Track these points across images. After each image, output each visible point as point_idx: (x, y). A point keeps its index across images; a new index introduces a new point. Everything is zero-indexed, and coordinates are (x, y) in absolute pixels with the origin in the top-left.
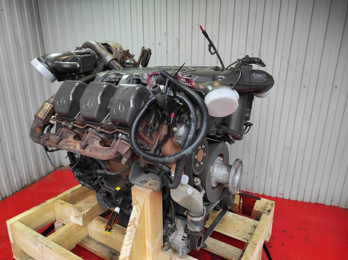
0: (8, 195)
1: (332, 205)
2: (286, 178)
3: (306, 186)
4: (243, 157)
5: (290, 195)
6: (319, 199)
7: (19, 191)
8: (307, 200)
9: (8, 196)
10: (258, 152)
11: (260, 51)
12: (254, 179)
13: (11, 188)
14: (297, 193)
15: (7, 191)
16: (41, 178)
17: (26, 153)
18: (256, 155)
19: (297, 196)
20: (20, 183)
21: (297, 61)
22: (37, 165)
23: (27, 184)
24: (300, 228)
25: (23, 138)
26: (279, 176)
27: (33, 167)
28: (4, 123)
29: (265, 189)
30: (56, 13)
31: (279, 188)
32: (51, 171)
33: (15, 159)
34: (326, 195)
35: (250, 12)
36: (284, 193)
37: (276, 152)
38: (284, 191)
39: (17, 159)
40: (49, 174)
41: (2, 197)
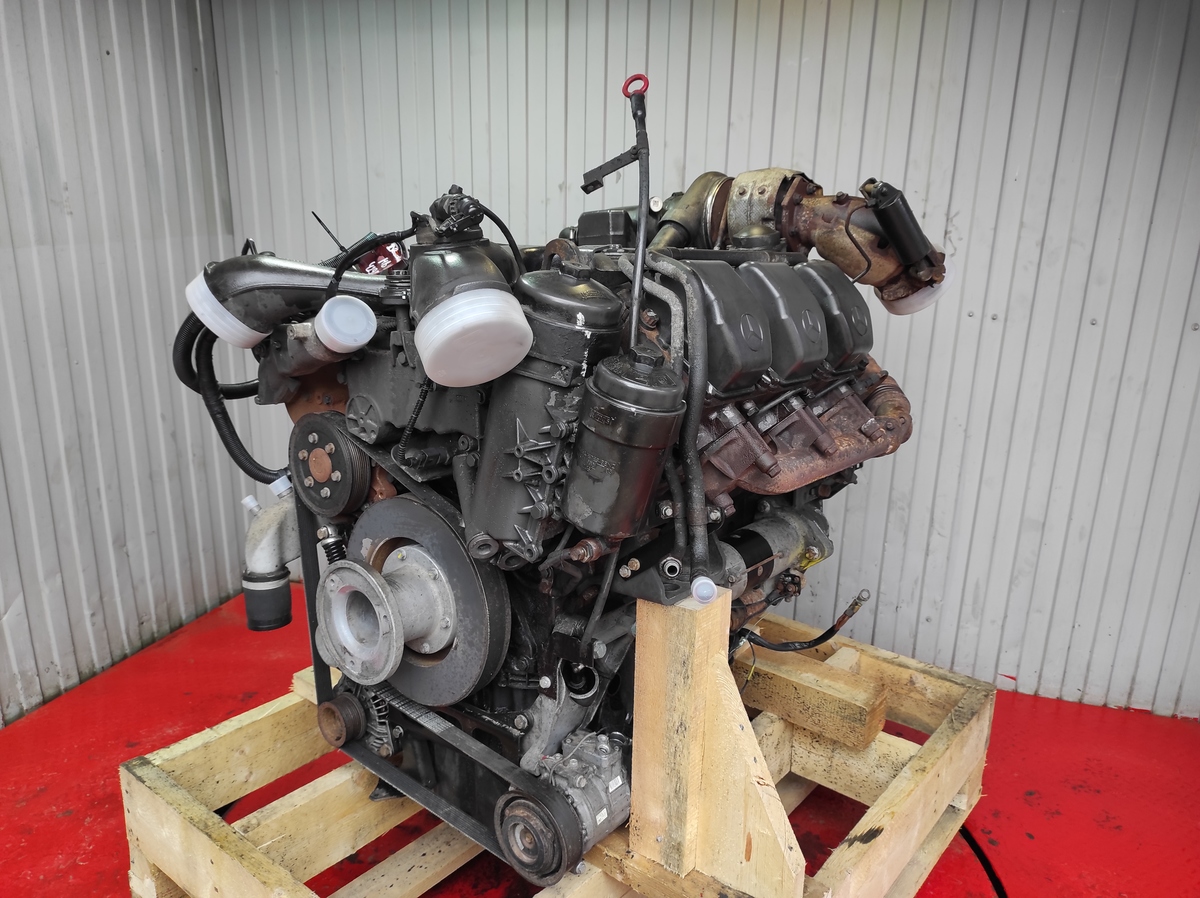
0: (98, 666)
1: (1179, 716)
2: (1026, 623)
3: (1091, 652)
4: (884, 550)
5: (1039, 681)
6: (1135, 693)
7: (133, 654)
8: (1094, 697)
9: (98, 671)
10: (935, 538)
11: (949, 206)
12: (920, 625)
13: (109, 644)
14: (1062, 673)
15: (98, 653)
16: (201, 615)
17: (158, 529)
18: (928, 545)
19: (1062, 685)
20: (137, 628)
21: (1070, 241)
22: (191, 569)
23: (158, 631)
24: (1081, 786)
26: (1002, 616)
27: (178, 576)
28: (98, 426)
29: (956, 660)
30: (276, 66)
31: (1001, 656)
32: (231, 592)
33: (125, 545)
34: (1159, 680)
35: (920, 79)
36: (1018, 674)
37: (995, 538)
38: (1018, 666)
39: (130, 545)
40: (226, 601)
41: (80, 673)
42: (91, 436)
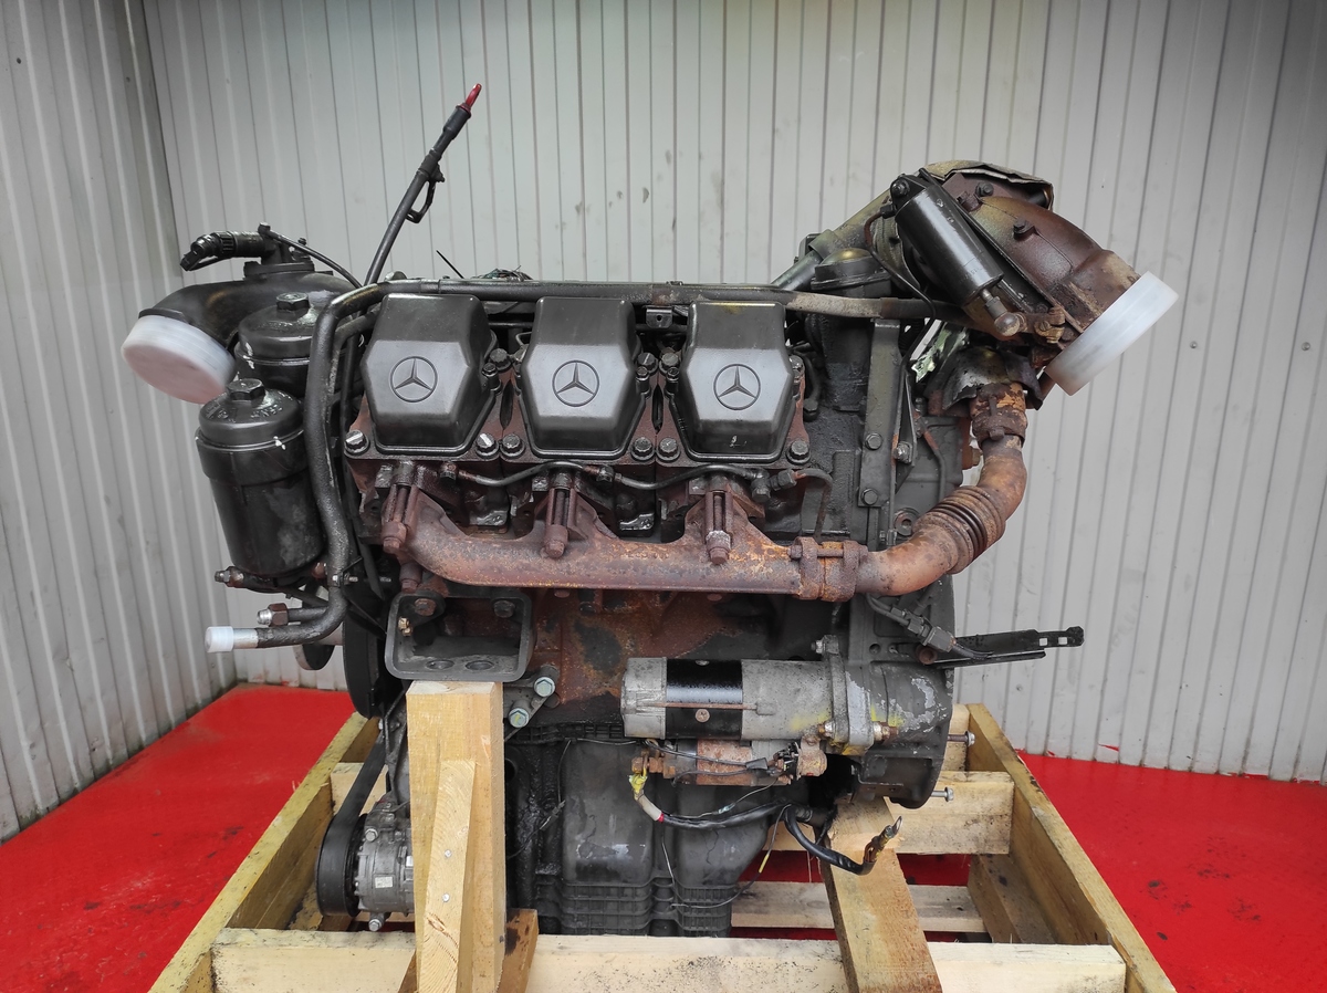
0: (41, 808)
1: (1299, 779)
2: (1128, 687)
3: (1201, 714)
5: (1144, 750)
6: (1250, 757)
7: (84, 788)
8: (1205, 765)
9: (42, 813)
10: (1024, 595)
12: (1010, 695)
13: (54, 778)
14: (1169, 740)
15: (40, 791)
16: (165, 733)
17: (107, 635)
18: (1016, 604)
19: (1170, 753)
20: (88, 757)
22: (150, 679)
23: (114, 758)
24: (1209, 872)
25: (96, 573)
26: (1101, 679)
27: (134, 689)
28: (28, 514)
29: (1051, 732)
31: (1102, 725)
32: (200, 702)
33: (68, 657)
34: (1276, 740)
36: (1120, 743)
37: (1091, 592)
39: (74, 658)
40: (193, 714)
41: (19, 818)
42: (19, 529)
